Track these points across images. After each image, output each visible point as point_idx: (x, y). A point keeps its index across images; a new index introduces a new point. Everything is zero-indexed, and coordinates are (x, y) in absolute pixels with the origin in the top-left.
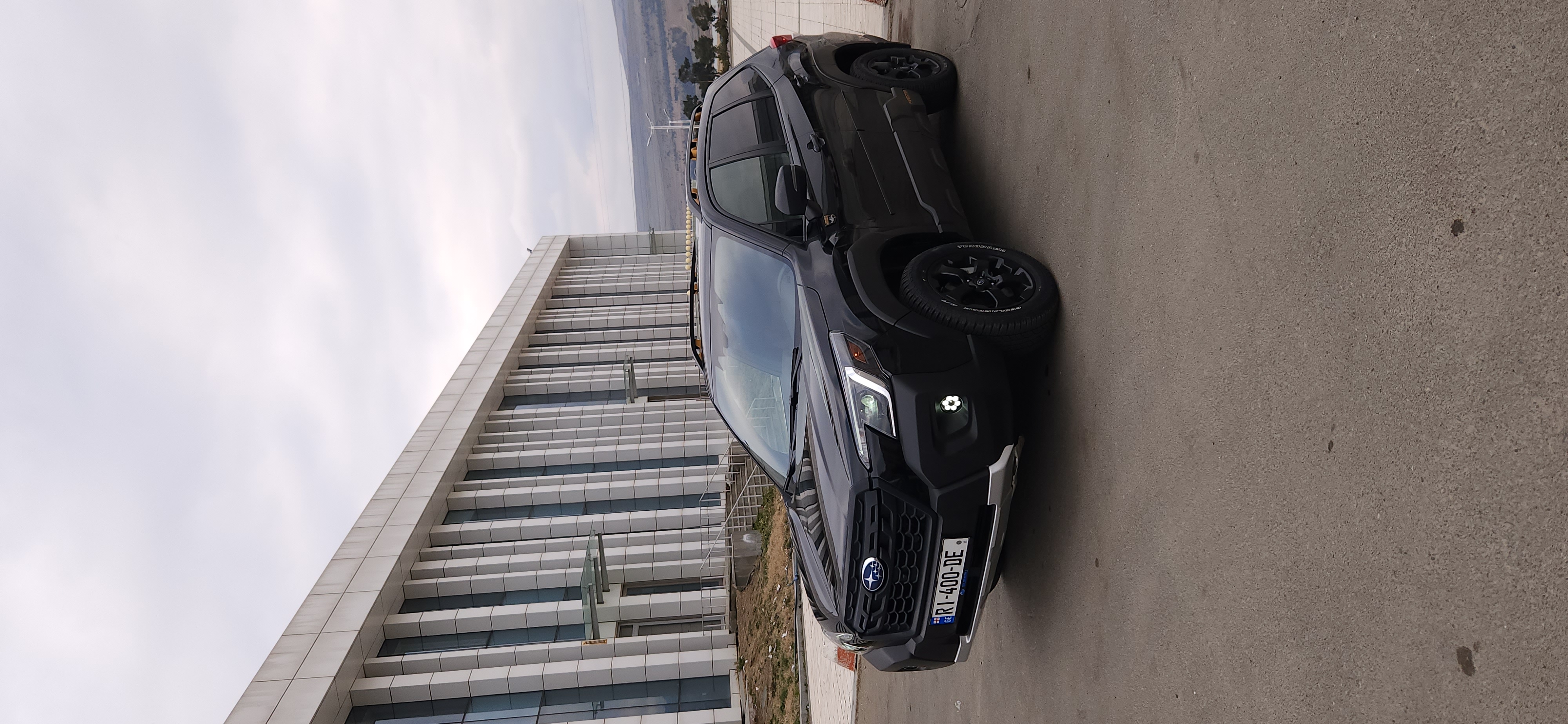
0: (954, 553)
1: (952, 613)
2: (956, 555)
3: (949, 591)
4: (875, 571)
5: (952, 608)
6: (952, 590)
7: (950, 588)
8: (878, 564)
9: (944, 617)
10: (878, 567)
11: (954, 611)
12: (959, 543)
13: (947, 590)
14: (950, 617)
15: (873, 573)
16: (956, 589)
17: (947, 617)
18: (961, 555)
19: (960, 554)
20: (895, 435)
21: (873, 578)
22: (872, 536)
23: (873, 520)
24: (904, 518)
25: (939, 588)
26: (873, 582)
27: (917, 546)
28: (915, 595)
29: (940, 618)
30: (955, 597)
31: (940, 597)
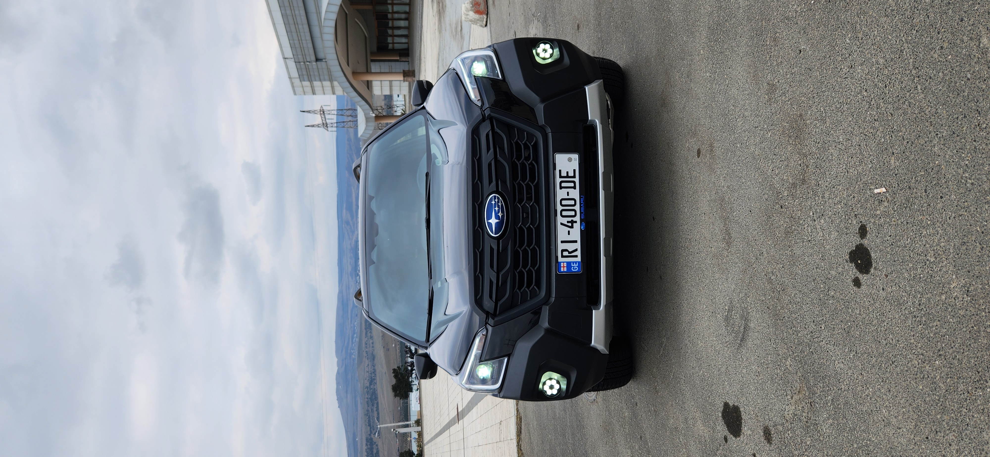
0: (567, 173)
1: (576, 256)
2: (569, 175)
3: (570, 224)
4: (497, 209)
5: (576, 250)
6: (573, 222)
7: (570, 219)
8: (498, 198)
9: (570, 262)
10: (498, 202)
11: (578, 253)
12: (570, 160)
13: (568, 222)
14: (576, 262)
15: (495, 210)
16: (576, 222)
17: (573, 262)
18: (574, 177)
19: (573, 175)
20: (500, 77)
21: (496, 218)
22: (490, 165)
23: (488, 149)
24: (517, 143)
25: (560, 219)
26: (496, 223)
27: (533, 178)
28: (539, 243)
29: (567, 263)
30: (576, 233)
31: (562, 233)
